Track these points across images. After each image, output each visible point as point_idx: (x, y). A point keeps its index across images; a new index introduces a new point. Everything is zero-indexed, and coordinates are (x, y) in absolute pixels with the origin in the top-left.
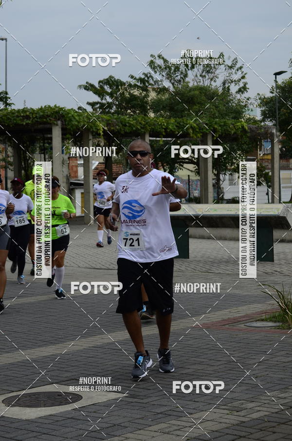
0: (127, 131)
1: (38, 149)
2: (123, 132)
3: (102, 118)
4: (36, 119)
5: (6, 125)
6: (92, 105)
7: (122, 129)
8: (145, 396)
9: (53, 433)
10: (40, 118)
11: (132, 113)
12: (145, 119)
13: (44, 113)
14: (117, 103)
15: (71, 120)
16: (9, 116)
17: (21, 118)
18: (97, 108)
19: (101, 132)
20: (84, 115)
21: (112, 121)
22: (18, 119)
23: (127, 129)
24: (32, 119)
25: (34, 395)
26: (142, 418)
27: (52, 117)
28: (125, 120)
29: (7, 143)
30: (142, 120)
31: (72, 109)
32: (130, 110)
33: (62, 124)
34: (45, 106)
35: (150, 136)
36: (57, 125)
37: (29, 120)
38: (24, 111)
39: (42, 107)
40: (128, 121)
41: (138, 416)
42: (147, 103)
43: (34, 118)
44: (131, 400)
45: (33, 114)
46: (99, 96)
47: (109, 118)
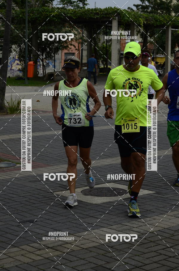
0: (158, 24)
1: (102, 32)
2: (155, 25)
3: (143, 16)
4: (102, 15)
5: (84, 18)
6: (137, 6)
7: (155, 23)
8: (165, 193)
9: (111, 213)
10: (105, 14)
11: (161, 12)
12: (169, 17)
13: (108, 11)
14: (152, 6)
15: (124, 17)
16: (86, 13)
17: (94, 14)
18: (140, 8)
19: (142, 24)
20: (132, 14)
21: (149, 18)
22: (91, 15)
23: (158, 23)
24: (100, 15)
25: (100, 189)
26: (164, 207)
27: (112, 14)
28: (157, 17)
29: (84, 28)
30: (167, 18)
31: (125, 10)
32: (160, 10)
33: (119, 19)
34: (109, 7)
35: (172, 28)
36: (115, 19)
37: (99, 16)
38: (96, 9)
39: (106, 8)
40: (159, 18)
41: (161, 206)
42: (170, 6)
43: (101, 14)
44: (157, 195)
45: (101, 12)
46: (141, 1)
47: (147, 16)
